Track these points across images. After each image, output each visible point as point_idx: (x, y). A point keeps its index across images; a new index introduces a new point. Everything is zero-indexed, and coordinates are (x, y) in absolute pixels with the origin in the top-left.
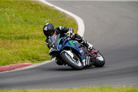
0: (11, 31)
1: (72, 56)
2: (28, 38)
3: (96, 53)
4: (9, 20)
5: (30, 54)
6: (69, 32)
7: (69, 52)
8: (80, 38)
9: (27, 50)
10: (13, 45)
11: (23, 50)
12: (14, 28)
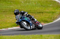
0: (35, 10)
1: (26, 24)
2: (43, 13)
3: (38, 23)
4: (34, 5)
5: (43, 20)
6: (25, 14)
7: (24, 22)
8: (31, 16)
9: (42, 18)
10: (36, 16)
11: (40, 18)
12: (37, 8)
